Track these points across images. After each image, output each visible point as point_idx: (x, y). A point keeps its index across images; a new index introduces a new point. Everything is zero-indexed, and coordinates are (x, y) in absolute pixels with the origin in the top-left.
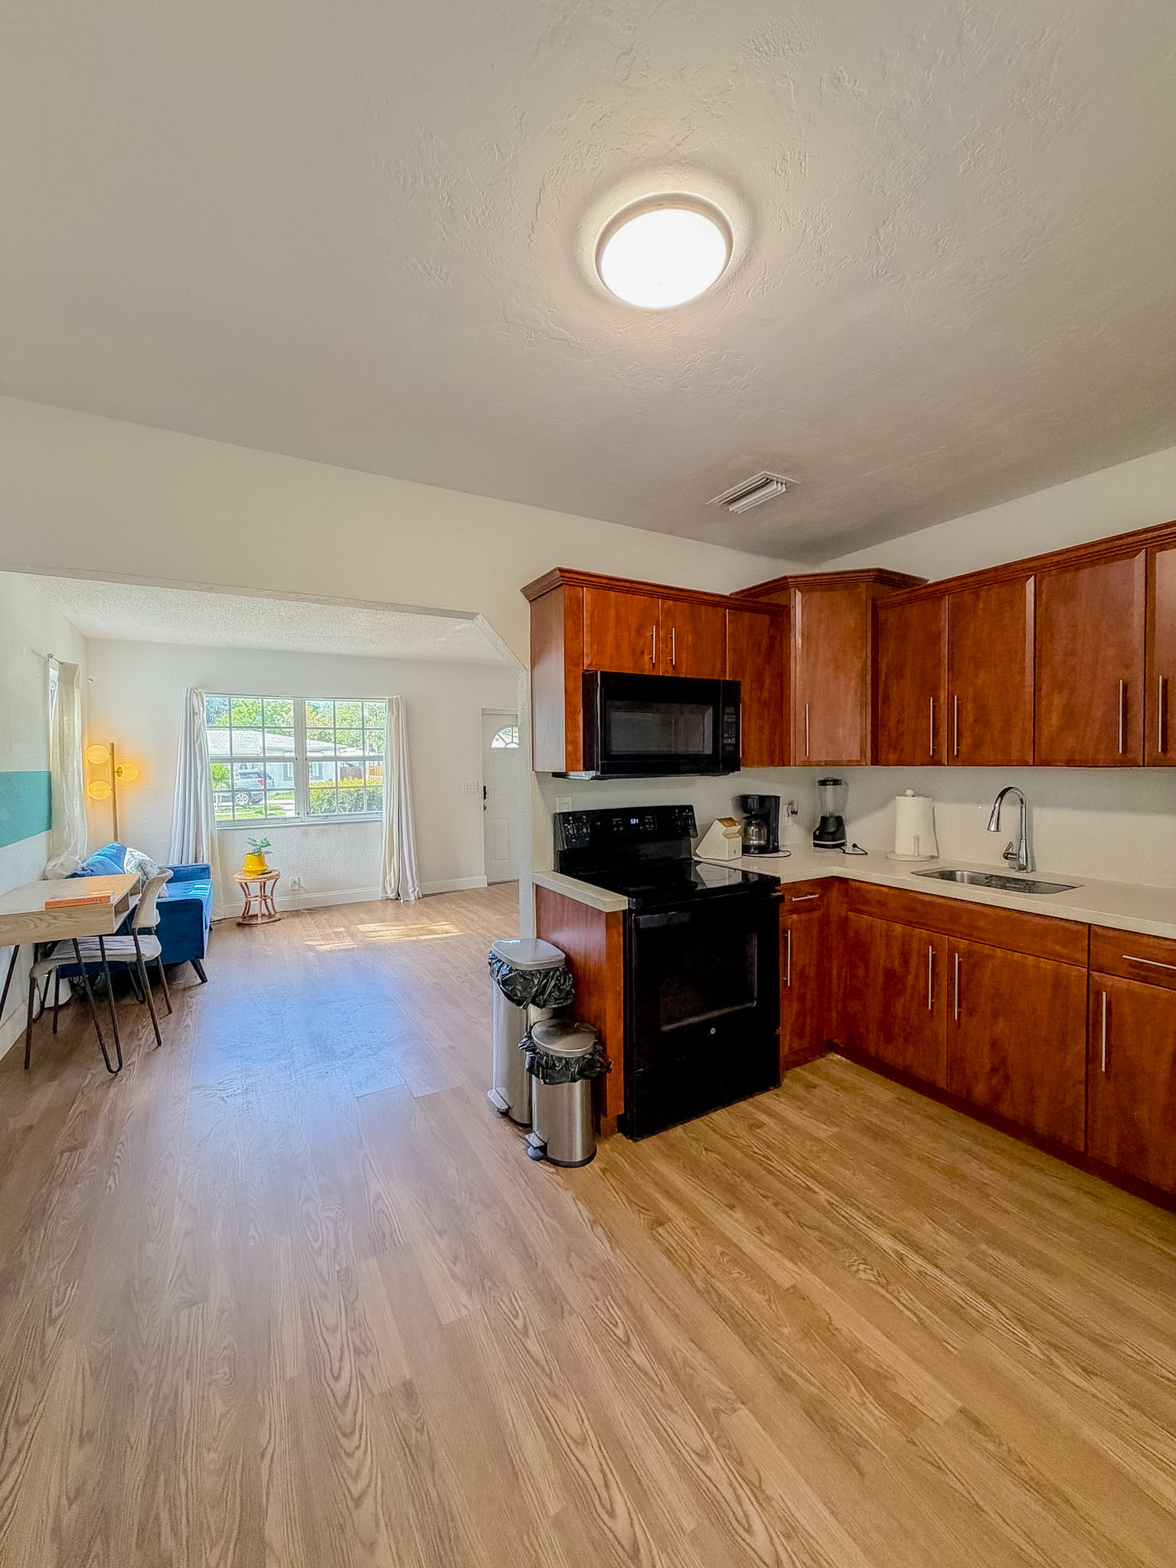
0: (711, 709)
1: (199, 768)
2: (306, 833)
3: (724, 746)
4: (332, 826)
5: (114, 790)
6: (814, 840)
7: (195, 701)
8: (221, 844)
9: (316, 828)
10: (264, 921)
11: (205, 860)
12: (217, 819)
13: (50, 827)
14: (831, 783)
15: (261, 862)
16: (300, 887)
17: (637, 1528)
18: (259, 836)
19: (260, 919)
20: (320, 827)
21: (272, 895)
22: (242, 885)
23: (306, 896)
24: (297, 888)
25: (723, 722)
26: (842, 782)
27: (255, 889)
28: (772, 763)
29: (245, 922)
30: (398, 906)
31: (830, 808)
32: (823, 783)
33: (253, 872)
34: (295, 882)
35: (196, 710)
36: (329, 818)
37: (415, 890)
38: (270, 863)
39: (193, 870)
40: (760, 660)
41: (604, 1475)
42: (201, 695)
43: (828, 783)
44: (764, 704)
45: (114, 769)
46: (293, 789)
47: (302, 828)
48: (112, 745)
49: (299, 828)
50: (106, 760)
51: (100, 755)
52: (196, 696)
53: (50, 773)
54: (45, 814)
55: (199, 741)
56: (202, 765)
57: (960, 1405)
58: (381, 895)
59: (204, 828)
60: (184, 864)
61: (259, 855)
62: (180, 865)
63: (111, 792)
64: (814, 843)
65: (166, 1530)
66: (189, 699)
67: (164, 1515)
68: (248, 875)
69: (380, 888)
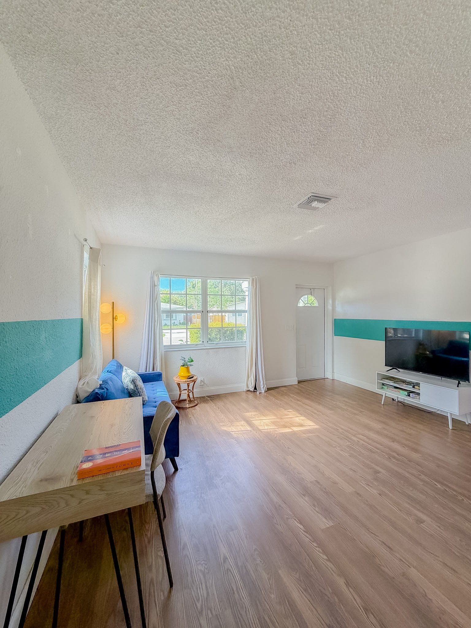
1: (156, 316)
2: (208, 353)
4: (221, 349)
5: (113, 328)
7: (156, 278)
8: (166, 360)
9: (213, 350)
10: (190, 406)
11: (158, 370)
13: (81, 356)
15: (188, 371)
16: (204, 383)
18: (187, 356)
20: (215, 350)
21: (193, 390)
22: (178, 384)
23: (207, 388)
27: (184, 386)
29: (179, 405)
30: (256, 397)
33: (184, 377)
34: (202, 381)
35: (156, 284)
36: (218, 345)
37: (264, 387)
38: (193, 371)
39: (153, 375)
42: (158, 275)
45: (113, 317)
46: (200, 328)
47: (206, 350)
48: (113, 302)
50: (110, 311)
51: (107, 308)
52: (156, 275)
53: (82, 319)
54: (79, 347)
55: (156, 302)
56: (158, 315)
58: (245, 389)
59: (158, 350)
60: (148, 372)
61: (187, 367)
62: (146, 373)
63: (111, 329)
66: (152, 278)
68: (182, 378)
69: (245, 385)
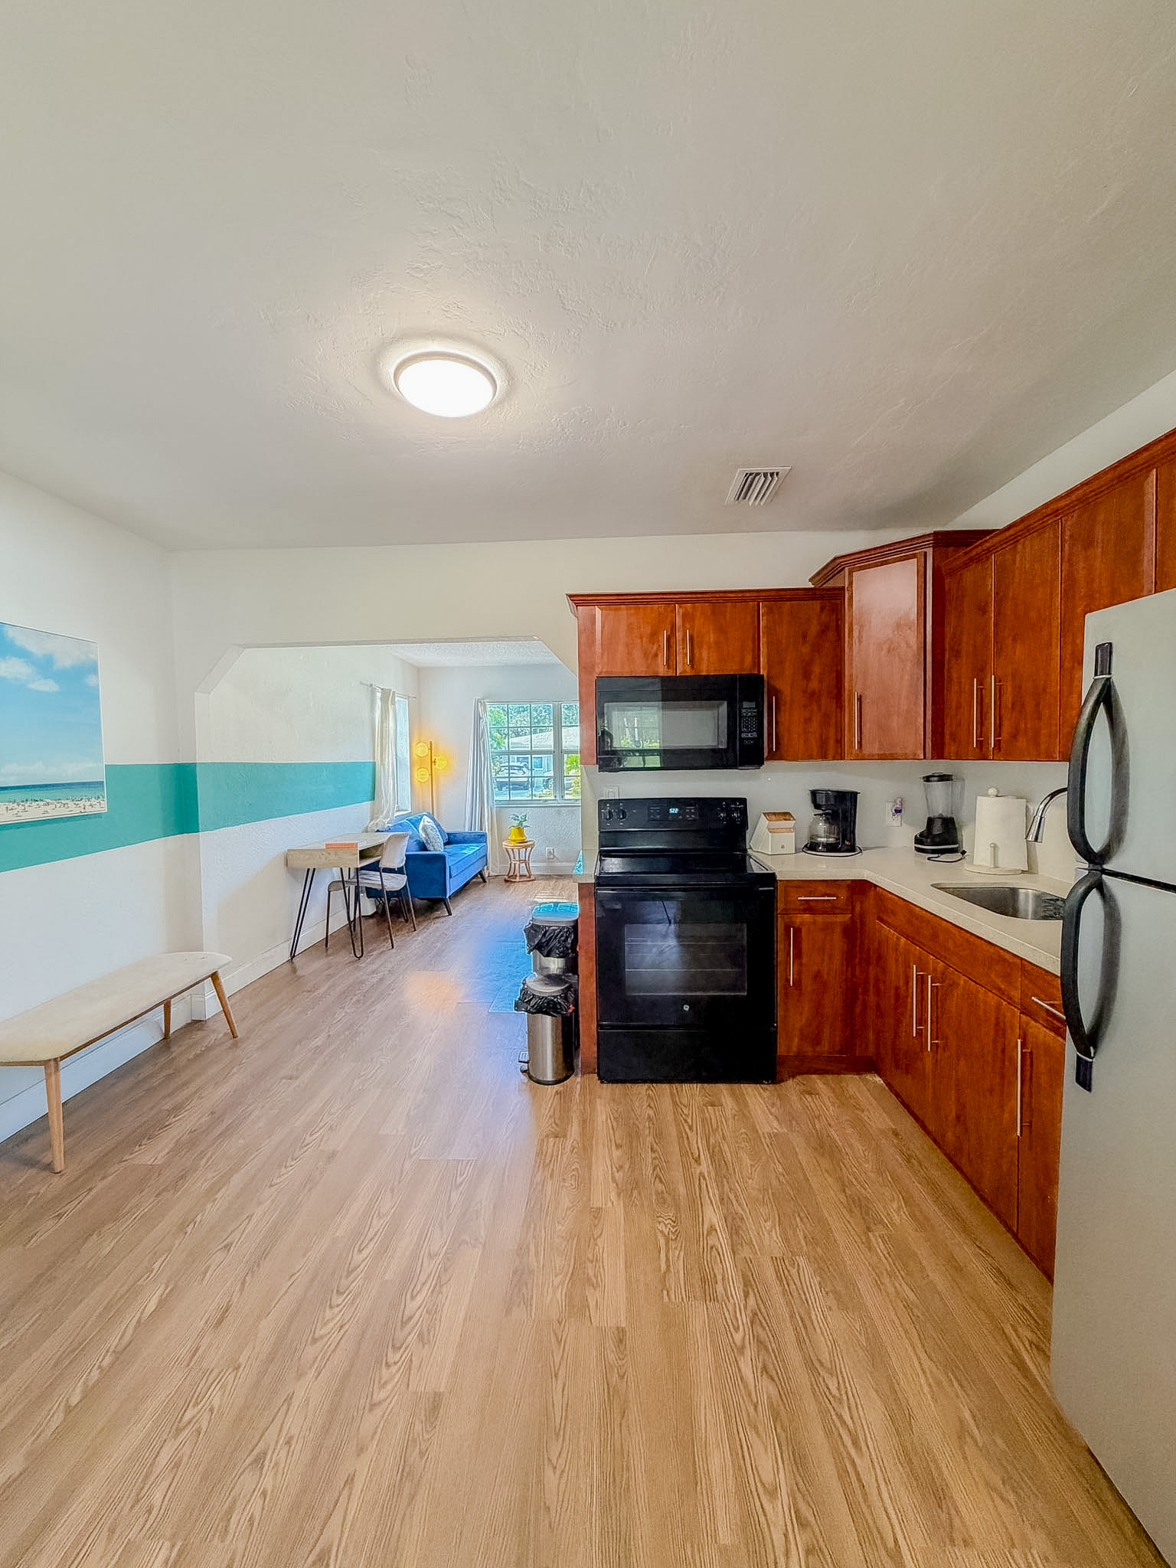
0: (725, 703)
1: (483, 759)
2: (559, 813)
3: (742, 740)
5: (432, 775)
6: (915, 843)
7: (480, 709)
8: (498, 818)
10: (522, 880)
11: (485, 828)
12: (495, 798)
13: (369, 799)
14: (936, 779)
15: (521, 834)
16: (554, 856)
17: (364, 1263)
18: (521, 813)
19: (518, 878)
21: (528, 860)
22: (507, 850)
23: (559, 864)
24: (552, 857)
25: (741, 717)
26: (953, 777)
28: (824, 757)
29: (509, 880)
31: (940, 809)
32: (928, 779)
33: (514, 841)
34: (548, 852)
35: (482, 716)
36: (577, 802)
38: (528, 835)
39: (479, 835)
40: (805, 650)
41: (375, 1235)
42: (484, 703)
43: (932, 779)
44: (813, 696)
45: (431, 761)
47: (557, 809)
48: (431, 742)
49: (554, 809)
50: (425, 755)
51: (421, 750)
52: (482, 704)
53: (374, 764)
54: (370, 789)
55: (483, 739)
56: (485, 757)
57: (623, 1325)
59: (486, 805)
60: (473, 831)
61: (520, 830)
63: (429, 776)
64: (915, 847)
65: (205, 1160)
66: (476, 708)
67: (209, 1154)
68: (512, 842)
